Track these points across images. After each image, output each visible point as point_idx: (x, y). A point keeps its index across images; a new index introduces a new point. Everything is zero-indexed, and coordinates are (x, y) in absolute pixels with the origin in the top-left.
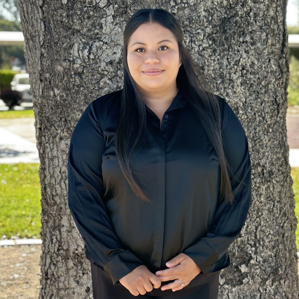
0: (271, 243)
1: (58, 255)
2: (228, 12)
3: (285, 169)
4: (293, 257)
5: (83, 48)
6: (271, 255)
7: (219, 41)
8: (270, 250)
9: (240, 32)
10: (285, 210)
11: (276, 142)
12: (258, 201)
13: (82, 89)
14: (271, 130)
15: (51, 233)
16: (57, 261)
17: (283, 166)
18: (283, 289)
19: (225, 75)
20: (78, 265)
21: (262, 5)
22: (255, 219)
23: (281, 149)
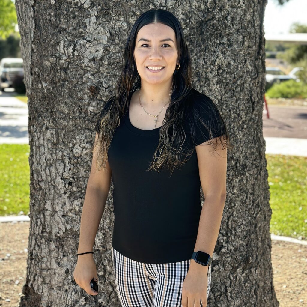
0: (243, 233)
1: (42, 237)
2: (205, 16)
3: (259, 163)
4: (266, 246)
5: (68, 45)
6: (243, 244)
7: (196, 42)
8: (241, 239)
9: (217, 34)
10: (258, 202)
11: (250, 137)
12: (231, 193)
13: (66, 83)
14: (245, 126)
15: (36, 216)
16: (41, 243)
17: (257, 161)
18: (254, 277)
19: (202, 74)
20: (60, 247)
21: (239, 10)
22: (228, 210)
23: (255, 144)
